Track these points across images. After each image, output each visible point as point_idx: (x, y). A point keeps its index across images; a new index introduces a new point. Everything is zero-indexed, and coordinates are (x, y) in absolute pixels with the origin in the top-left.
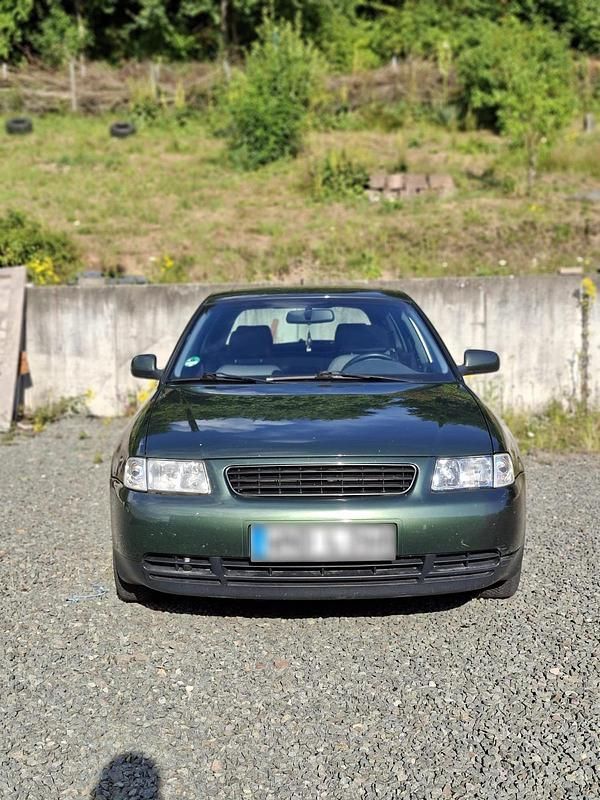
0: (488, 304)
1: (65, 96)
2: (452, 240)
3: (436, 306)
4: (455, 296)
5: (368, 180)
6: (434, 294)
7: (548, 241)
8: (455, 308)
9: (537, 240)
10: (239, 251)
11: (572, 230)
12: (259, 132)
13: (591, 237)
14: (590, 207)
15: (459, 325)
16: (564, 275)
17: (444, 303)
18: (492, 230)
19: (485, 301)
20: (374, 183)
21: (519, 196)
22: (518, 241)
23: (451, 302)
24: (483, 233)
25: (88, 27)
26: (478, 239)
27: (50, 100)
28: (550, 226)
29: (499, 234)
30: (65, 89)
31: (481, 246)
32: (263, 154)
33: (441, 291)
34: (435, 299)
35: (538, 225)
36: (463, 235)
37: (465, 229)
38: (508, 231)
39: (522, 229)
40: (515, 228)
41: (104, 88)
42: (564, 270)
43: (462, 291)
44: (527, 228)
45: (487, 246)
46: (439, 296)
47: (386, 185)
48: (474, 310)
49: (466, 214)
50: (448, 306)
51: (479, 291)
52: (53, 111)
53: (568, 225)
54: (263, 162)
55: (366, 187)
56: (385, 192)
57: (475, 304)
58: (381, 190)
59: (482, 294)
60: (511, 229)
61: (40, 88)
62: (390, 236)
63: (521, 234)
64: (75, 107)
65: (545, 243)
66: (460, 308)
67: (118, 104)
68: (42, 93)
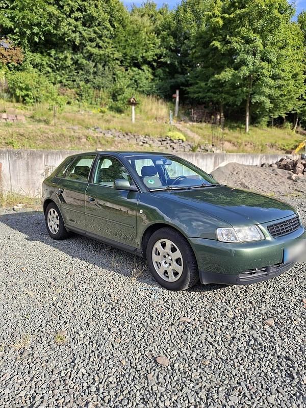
9: (65, 140)
14: (75, 131)
22: (60, 140)
47: (1, 117)
49: (39, 129)
60: (57, 136)
62: (17, 135)
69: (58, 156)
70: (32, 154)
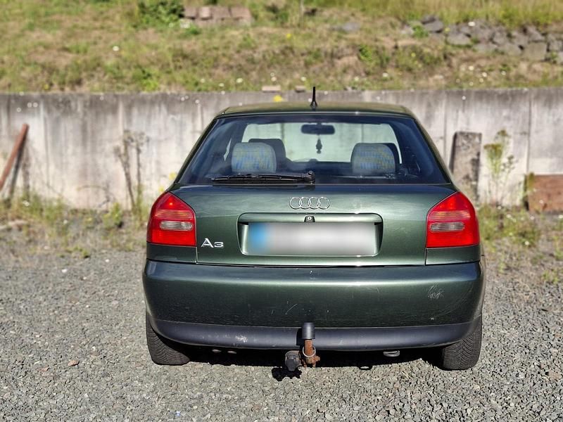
0: (205, 115)
2: (225, 60)
3: (162, 117)
4: (178, 107)
5: (183, 10)
6: (160, 106)
7: (302, 63)
8: (178, 118)
9: (293, 62)
10: (43, 66)
11: (323, 54)
13: (336, 61)
14: (345, 36)
15: (181, 132)
16: (265, 92)
17: (168, 114)
18: (259, 53)
19: (202, 113)
20: (187, 13)
21: (292, 26)
22: (278, 63)
23: (174, 113)
24: (252, 55)
26: (247, 60)
28: (305, 51)
29: (264, 57)
31: (248, 66)
33: (165, 103)
34: (160, 110)
35: (295, 50)
36: (236, 56)
37: (238, 52)
38: (272, 54)
39: (283, 53)
40: (277, 52)
42: (265, 88)
43: (183, 104)
44: (287, 51)
45: (253, 66)
46: (164, 108)
47: (198, 15)
48: (193, 121)
49: (245, 39)
50: (171, 116)
51: (197, 104)
53: (319, 50)
55: (181, 16)
56: (196, 20)
57: (194, 116)
58: (193, 18)
59: (199, 107)
60: (274, 53)
62: (174, 56)
63: (282, 57)
65: (299, 65)
66: (182, 118)
69: (157, 108)
70: (94, 104)
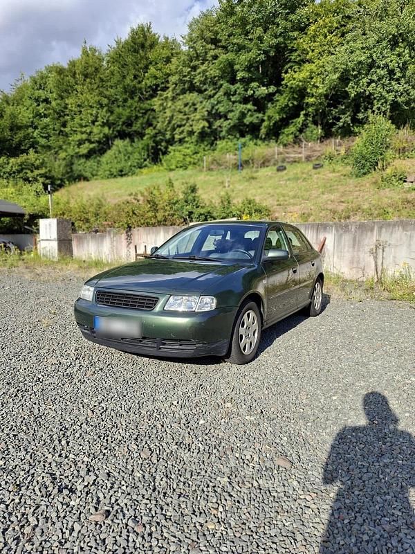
1: (300, 156)
3: (399, 233)
5: (406, 178)
6: (398, 227)
8: (409, 233)
10: (331, 210)
12: (363, 162)
17: (403, 231)
20: (408, 180)
23: (407, 231)
25: (322, 129)
27: (294, 158)
30: (300, 153)
32: (365, 170)
34: (398, 229)
41: (315, 151)
46: (400, 228)
52: (295, 161)
54: (365, 174)
55: (405, 181)
56: (414, 183)
58: (412, 182)
61: (292, 153)
62: (402, 202)
64: (303, 160)
66: (411, 233)
67: (319, 156)
68: (293, 155)
70: (361, 227)
